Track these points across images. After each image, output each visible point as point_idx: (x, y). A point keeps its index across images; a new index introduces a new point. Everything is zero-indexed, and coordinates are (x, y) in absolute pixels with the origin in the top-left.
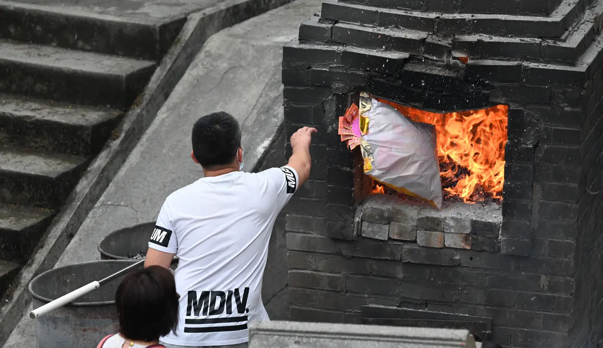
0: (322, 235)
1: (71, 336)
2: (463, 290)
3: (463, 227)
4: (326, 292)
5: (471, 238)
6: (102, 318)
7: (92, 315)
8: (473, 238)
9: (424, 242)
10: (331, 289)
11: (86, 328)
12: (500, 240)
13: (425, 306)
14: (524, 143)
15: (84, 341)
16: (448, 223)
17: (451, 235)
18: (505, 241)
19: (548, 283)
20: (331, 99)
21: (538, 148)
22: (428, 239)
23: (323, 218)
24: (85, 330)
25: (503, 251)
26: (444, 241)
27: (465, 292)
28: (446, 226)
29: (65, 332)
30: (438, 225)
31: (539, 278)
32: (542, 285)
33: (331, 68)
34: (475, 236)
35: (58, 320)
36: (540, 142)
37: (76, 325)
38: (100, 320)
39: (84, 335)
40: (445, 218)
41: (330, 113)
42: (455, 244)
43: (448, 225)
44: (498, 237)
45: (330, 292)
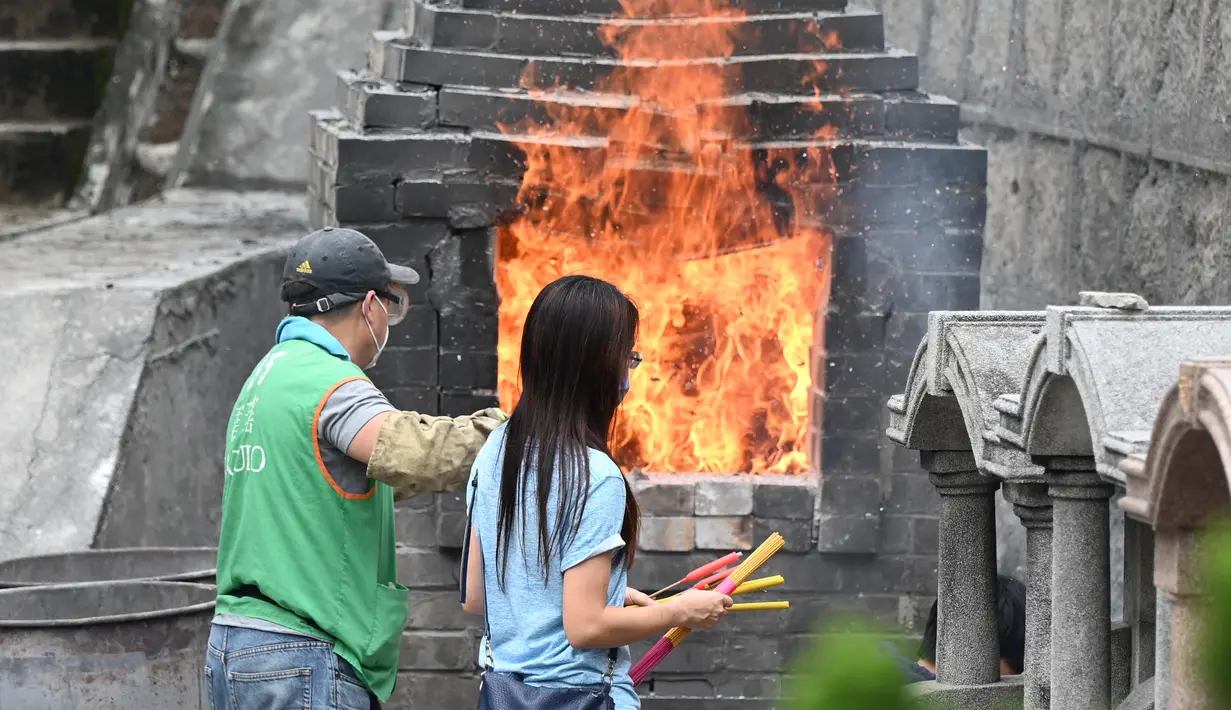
0: (421, 547)
1: (58, 695)
2: (733, 641)
3: (738, 501)
4: (429, 676)
5: (751, 526)
6: (127, 651)
7: (105, 645)
8: (757, 524)
9: (652, 542)
10: (443, 667)
11: (92, 674)
12: (819, 521)
13: (648, 687)
14: (868, 309)
15: (89, 704)
16: (703, 496)
17: (709, 521)
18: (828, 523)
19: (913, 612)
20: (447, 246)
21: (891, 320)
22: (661, 534)
23: (425, 510)
24: (90, 680)
25: (824, 546)
26: (695, 537)
27: (737, 647)
28: (700, 502)
29: (45, 689)
30: (682, 501)
31: (895, 602)
32: (901, 616)
33: (445, 176)
34: (761, 521)
35: (27, 665)
36: (897, 307)
37: (69, 669)
38: (123, 655)
39: (87, 691)
40: (697, 485)
41: (445, 274)
42: (718, 540)
43: (703, 499)
44: (812, 516)
45: (440, 676)
